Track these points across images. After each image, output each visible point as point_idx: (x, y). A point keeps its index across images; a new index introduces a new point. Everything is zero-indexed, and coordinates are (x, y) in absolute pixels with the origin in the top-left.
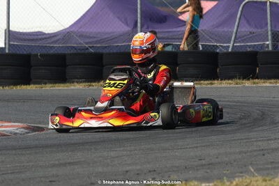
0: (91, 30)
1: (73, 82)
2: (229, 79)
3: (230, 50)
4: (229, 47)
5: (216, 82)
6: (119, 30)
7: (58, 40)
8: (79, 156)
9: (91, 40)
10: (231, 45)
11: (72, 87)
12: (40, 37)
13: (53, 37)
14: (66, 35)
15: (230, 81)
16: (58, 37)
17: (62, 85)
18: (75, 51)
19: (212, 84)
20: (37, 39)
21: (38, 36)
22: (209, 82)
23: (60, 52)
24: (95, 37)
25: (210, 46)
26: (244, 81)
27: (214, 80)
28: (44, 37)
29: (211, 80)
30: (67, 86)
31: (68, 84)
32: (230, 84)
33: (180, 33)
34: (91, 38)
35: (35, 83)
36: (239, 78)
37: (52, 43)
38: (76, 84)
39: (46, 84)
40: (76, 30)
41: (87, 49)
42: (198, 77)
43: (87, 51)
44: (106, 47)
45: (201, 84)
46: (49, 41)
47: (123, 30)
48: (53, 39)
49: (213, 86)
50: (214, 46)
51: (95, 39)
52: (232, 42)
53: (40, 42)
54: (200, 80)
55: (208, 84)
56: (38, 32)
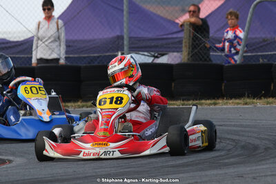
2: (236, 98)
5: (220, 101)
6: (101, 37)
7: (24, 50)
12: (3, 46)
13: (20, 45)
15: (237, 101)
16: (25, 46)
19: (215, 104)
22: (213, 101)
26: (255, 101)
27: (218, 99)
28: (8, 45)
29: (214, 99)
32: (238, 104)
33: (177, 40)
36: (248, 97)
37: (18, 53)
42: (198, 95)
44: (85, 58)
45: (202, 104)
46: (15, 50)
47: (105, 37)
48: (20, 48)
49: (217, 106)
54: (199, 100)
55: (211, 104)
56: (1, 39)
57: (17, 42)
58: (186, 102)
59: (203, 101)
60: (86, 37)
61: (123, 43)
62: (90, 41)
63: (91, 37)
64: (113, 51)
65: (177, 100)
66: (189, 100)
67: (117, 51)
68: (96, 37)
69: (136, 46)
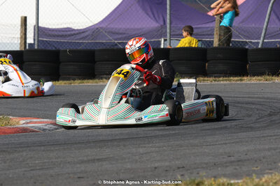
0: (120, 26)
1: (102, 78)
2: (258, 75)
3: (260, 46)
4: (258, 43)
5: (245, 78)
6: (148, 26)
7: (86, 37)
8: (107, 152)
9: (120, 36)
10: (261, 41)
11: (101, 83)
12: (69, 33)
13: (83, 32)
14: (95, 31)
15: (259, 78)
16: (87, 34)
17: (91, 81)
18: (104, 48)
19: (241, 80)
20: (66, 35)
21: (67, 33)
22: (239, 78)
23: (89, 48)
24: (124, 34)
25: (239, 42)
26: (274, 78)
27: (243, 76)
28: (72, 33)
29: (240, 76)
30: (96, 82)
31: (97, 80)
32: (260, 80)
33: (209, 29)
34: (121, 34)
35: (64, 79)
36: (268, 75)
37: (81, 39)
38: (104, 80)
39: (74, 80)
40: (104, 26)
41: (116, 45)
42: (227, 74)
43: (116, 47)
45: (230, 80)
46: (78, 37)
48: (82, 35)
49: (243, 82)
50: (242, 42)
51: (124, 36)
52: (262, 38)
53: (69, 38)
54: (228, 77)
55: (238, 80)
56: (68, 28)
57: (81, 30)
58: (217, 79)
59: (232, 78)
60: (136, 26)
61: (166, 31)
62: (138, 29)
63: (140, 26)
64: (158, 38)
65: (210, 77)
66: (220, 77)
67: (161, 38)
68: (144, 26)
69: (177, 33)
